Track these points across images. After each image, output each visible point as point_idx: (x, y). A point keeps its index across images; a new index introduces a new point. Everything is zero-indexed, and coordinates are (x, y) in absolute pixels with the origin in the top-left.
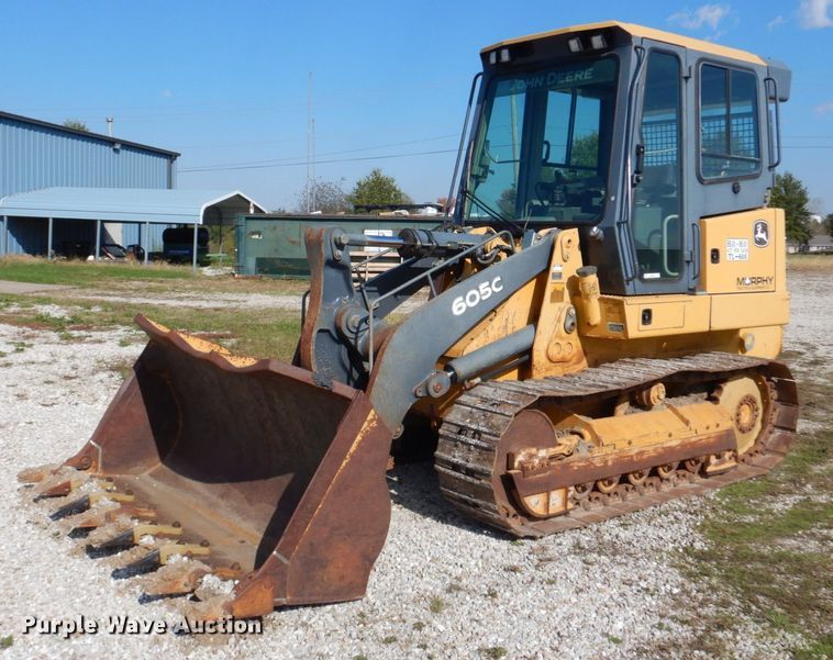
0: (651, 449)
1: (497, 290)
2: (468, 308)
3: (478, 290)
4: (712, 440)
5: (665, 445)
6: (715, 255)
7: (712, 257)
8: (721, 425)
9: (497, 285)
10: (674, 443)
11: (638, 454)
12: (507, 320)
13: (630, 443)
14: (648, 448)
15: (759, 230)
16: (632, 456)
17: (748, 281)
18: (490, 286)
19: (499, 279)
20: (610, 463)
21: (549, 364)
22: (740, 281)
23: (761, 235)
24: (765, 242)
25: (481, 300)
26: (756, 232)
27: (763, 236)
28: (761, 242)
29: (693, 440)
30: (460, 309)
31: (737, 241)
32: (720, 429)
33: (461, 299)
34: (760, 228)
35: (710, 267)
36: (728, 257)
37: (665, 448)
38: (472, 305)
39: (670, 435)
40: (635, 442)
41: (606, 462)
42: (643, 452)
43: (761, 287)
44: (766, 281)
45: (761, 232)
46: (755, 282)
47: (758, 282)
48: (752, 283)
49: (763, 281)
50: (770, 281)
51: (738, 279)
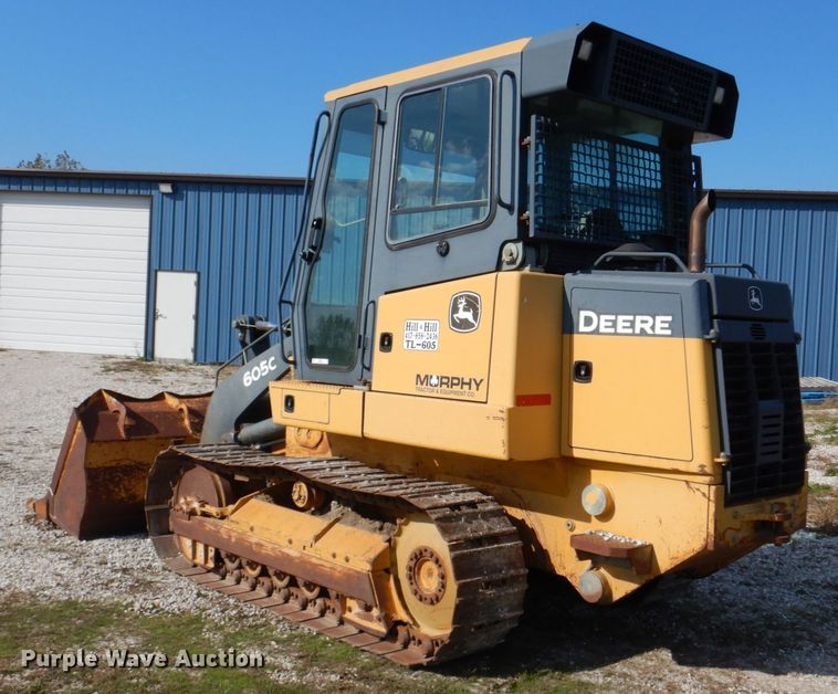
0: (270, 546)
1: (273, 368)
2: (253, 382)
3: (259, 366)
4: (337, 574)
5: (283, 550)
6: (387, 341)
7: (382, 343)
8: (351, 562)
9: (273, 365)
10: (293, 552)
11: (257, 544)
13: (252, 529)
14: (268, 545)
15: (461, 306)
16: (251, 543)
17: (434, 381)
18: (268, 363)
19: (274, 358)
22: (423, 380)
23: (463, 315)
24: (473, 325)
25: (261, 377)
26: (455, 309)
27: (469, 316)
28: (463, 325)
29: (314, 560)
30: (248, 381)
31: (422, 323)
32: (348, 565)
33: (249, 372)
34: (462, 303)
35: (379, 356)
36: (405, 344)
37: (283, 553)
38: (256, 379)
39: (290, 542)
40: (256, 530)
41: (230, 536)
42: (262, 545)
43: (456, 393)
44: (469, 384)
45: (465, 310)
46: (446, 384)
47: (452, 384)
48: (442, 383)
49: (463, 383)
50: (478, 385)
51: (418, 376)
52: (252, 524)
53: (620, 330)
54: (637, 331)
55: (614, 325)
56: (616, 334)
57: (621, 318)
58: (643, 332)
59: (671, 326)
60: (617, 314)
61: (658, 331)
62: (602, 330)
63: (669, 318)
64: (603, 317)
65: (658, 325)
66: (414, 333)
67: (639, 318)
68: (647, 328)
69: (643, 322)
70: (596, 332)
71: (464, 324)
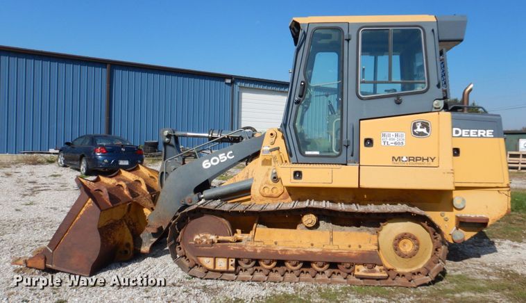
0: (294, 250)
1: (231, 157)
2: (212, 165)
3: (218, 157)
4: (354, 254)
5: (307, 250)
6: (369, 142)
7: (366, 143)
8: (362, 248)
9: (230, 155)
10: (315, 250)
11: (281, 251)
12: (248, 173)
13: (276, 243)
14: (292, 249)
16: (277, 251)
17: (404, 159)
18: (226, 155)
19: (231, 152)
20: (259, 251)
21: (262, 198)
22: (397, 159)
24: (427, 134)
25: (220, 162)
26: (415, 127)
27: (424, 130)
29: (333, 251)
30: (207, 165)
31: (394, 134)
32: (361, 249)
33: (208, 161)
34: (419, 125)
35: (364, 149)
36: (383, 144)
37: (307, 252)
38: (215, 164)
39: (312, 245)
40: (279, 243)
41: (256, 250)
42: (286, 250)
43: (420, 164)
44: (427, 159)
45: (421, 128)
46: (413, 160)
47: (417, 160)
48: (409, 160)
49: (423, 159)
50: (432, 160)
51: (393, 157)
52: (275, 241)
53: (471, 135)
54: (479, 136)
55: (469, 133)
56: (470, 137)
57: (472, 131)
58: (482, 136)
59: (493, 133)
60: (470, 129)
61: (488, 136)
62: (464, 135)
63: (492, 131)
64: (464, 131)
65: (488, 133)
66: (388, 138)
67: (479, 131)
68: (483, 135)
69: (481, 132)
70: (461, 136)
71: (421, 134)
